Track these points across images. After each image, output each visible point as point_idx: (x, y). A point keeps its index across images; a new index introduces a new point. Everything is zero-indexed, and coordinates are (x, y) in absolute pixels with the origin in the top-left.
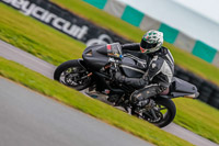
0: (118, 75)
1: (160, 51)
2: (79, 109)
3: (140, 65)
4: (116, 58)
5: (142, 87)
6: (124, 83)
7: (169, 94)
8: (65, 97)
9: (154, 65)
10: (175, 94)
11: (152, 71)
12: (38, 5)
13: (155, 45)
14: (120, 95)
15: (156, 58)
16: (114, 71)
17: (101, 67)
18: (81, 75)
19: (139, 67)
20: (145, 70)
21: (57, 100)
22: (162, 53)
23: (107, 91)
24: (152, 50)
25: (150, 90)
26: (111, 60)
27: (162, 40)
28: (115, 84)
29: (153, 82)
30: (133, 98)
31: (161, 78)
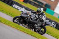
0: (30, 20)
1: (42, 13)
3: (36, 17)
4: (30, 15)
5: (37, 23)
6: (32, 22)
7: (44, 25)
9: (40, 17)
10: (46, 25)
11: (40, 19)
13: (40, 12)
14: (31, 25)
15: (41, 15)
16: (29, 19)
17: (26, 18)
18: (20, 20)
19: (36, 18)
20: (38, 19)
22: (43, 14)
23: (27, 24)
24: (40, 13)
25: (39, 24)
26: (29, 16)
27: (42, 10)
28: (30, 22)
29: (40, 22)
30: (35, 26)
31: (42, 21)
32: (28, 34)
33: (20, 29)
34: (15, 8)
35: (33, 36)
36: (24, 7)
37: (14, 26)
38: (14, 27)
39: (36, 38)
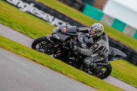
2: (84, 83)
8: (76, 76)
12: (59, 19)
21: (70, 77)
32: (42, 64)
33: (23, 54)
34: (12, 5)
35: (55, 70)
36: (33, 2)
37: (10, 46)
38: (9, 50)
39: (61, 75)
